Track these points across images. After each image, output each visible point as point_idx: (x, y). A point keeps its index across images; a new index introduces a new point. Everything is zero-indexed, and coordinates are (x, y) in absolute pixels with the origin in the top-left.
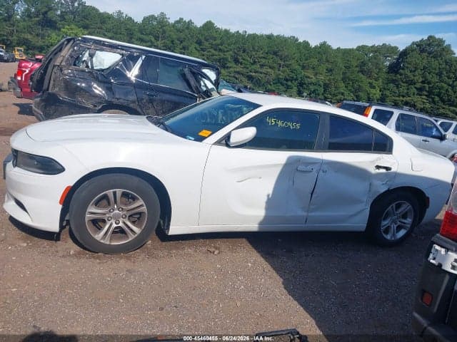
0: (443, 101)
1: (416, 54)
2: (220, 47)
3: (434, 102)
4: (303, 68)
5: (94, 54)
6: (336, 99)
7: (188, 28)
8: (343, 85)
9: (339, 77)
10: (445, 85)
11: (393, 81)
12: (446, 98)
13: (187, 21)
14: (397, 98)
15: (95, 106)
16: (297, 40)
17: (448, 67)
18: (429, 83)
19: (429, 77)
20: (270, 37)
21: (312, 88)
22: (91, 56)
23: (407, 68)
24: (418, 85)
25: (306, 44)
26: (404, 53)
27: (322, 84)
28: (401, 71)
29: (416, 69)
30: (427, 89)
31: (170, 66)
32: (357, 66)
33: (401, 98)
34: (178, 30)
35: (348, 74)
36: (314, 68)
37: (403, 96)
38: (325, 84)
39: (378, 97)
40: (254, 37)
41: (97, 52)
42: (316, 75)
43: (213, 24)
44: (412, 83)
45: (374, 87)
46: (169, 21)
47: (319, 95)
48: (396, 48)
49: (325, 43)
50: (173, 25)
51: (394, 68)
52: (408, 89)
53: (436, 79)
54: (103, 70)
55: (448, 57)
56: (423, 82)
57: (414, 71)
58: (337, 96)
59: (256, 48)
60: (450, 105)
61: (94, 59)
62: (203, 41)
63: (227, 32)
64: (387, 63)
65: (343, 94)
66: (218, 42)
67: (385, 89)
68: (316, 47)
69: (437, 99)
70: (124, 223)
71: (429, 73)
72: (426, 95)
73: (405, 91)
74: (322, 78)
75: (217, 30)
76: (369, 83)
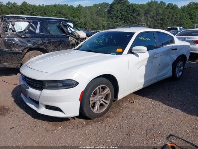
0: (130, 22)
1: (116, 5)
2: (33, 13)
3: (127, 23)
4: (74, 17)
5: (14, 24)
6: (91, 29)
7: (14, 6)
8: (92, 22)
9: (89, 19)
10: (130, 16)
11: (111, 17)
12: (131, 21)
13: (13, 3)
14: (114, 24)
15: (23, 51)
16: (67, 5)
17: (129, 8)
18: (123, 16)
19: (123, 13)
20: (55, 6)
21: (80, 25)
22: (13, 25)
23: (115, 11)
24: (120, 17)
25: (72, 7)
26: (112, 5)
27: (83, 23)
28: (112, 12)
29: (118, 11)
30: (123, 18)
31: (52, 24)
32: (95, 13)
33: (115, 24)
34: (10, 8)
35: (93, 17)
36: (78, 17)
37: (116, 23)
38: (84, 23)
39: (107, 25)
40: (48, 7)
41: (16, 23)
42: (80, 19)
43: (27, 3)
44: (118, 17)
45: (104, 21)
46: (3, 4)
47: (83, 28)
48: (108, 3)
49: (80, 5)
50: (6, 6)
51: (109, 12)
52: (117, 19)
53: (126, 14)
54: (22, 32)
55: (128, 4)
56: (121, 16)
57: (117, 12)
58: (90, 27)
59: (51, 12)
60: (133, 23)
61: (15, 26)
62: (24, 12)
63: (34, 6)
64: (106, 10)
65: (93, 26)
66: (31, 11)
67: (108, 21)
68: (76, 8)
69: (128, 22)
70: (102, 101)
71: (123, 12)
72: (124, 21)
73: (116, 20)
74: (83, 20)
75: (30, 6)
76: (102, 19)
